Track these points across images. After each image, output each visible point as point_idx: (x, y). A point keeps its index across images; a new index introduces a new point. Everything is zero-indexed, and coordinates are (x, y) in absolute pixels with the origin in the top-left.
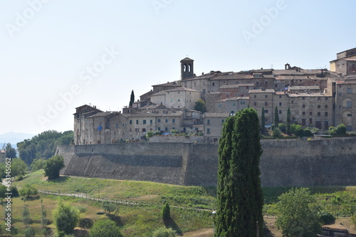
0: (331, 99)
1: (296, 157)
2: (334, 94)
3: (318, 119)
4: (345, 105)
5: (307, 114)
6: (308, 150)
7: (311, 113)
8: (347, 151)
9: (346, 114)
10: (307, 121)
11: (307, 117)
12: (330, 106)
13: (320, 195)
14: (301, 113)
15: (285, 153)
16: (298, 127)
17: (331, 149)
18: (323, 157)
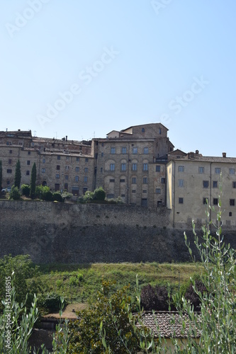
0: (92, 161)
1: (33, 223)
2: (96, 155)
3: (76, 185)
4: (107, 168)
5: (62, 178)
6: (51, 214)
7: (67, 177)
8: (103, 220)
9: (107, 179)
10: (62, 186)
11: (62, 182)
12: (92, 170)
13: (57, 274)
14: (54, 175)
15: (18, 217)
16: (45, 189)
17: (83, 217)
18: (72, 227)
